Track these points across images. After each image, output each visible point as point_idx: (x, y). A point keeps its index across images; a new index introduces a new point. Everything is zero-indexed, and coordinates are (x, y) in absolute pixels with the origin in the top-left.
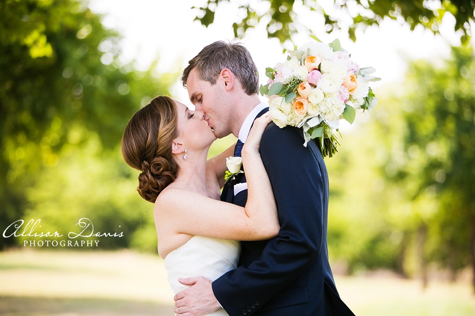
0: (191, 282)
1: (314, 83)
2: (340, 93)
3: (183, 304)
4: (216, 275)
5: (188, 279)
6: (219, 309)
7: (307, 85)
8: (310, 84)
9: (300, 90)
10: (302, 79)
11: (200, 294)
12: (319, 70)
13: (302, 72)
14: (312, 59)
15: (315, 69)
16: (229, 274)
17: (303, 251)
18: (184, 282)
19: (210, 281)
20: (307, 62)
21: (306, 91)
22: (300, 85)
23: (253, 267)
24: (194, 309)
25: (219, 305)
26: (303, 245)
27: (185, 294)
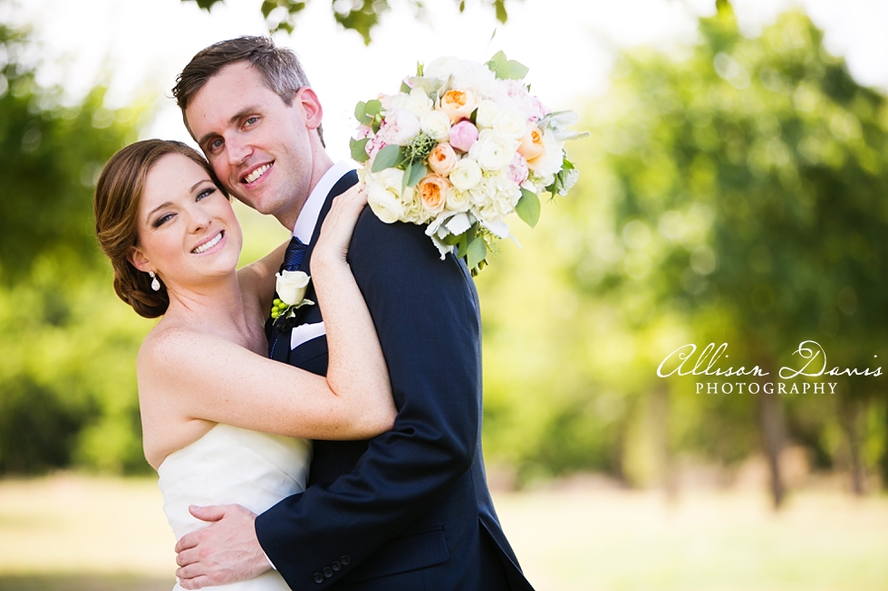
0: (215, 514)
1: (463, 148)
2: (512, 167)
3: (195, 558)
4: (263, 503)
5: (209, 508)
6: (268, 571)
7: (449, 152)
8: (454, 148)
9: (433, 160)
10: (437, 138)
11: (231, 539)
12: (473, 120)
13: (438, 123)
14: (456, 96)
15: (464, 119)
16: (291, 502)
17: (442, 457)
18: (199, 513)
19: (252, 513)
20: (448, 102)
21: (446, 163)
22: (434, 150)
23: (340, 486)
24: (216, 568)
25: (267, 562)
26: (443, 445)
27: (200, 537)
